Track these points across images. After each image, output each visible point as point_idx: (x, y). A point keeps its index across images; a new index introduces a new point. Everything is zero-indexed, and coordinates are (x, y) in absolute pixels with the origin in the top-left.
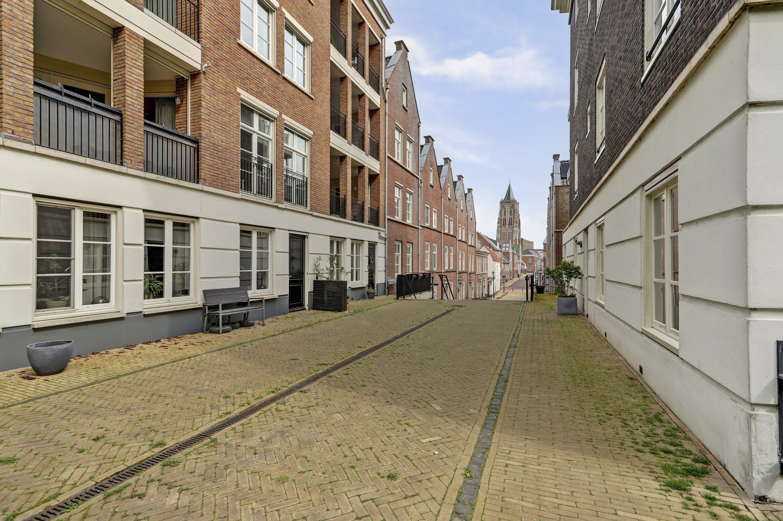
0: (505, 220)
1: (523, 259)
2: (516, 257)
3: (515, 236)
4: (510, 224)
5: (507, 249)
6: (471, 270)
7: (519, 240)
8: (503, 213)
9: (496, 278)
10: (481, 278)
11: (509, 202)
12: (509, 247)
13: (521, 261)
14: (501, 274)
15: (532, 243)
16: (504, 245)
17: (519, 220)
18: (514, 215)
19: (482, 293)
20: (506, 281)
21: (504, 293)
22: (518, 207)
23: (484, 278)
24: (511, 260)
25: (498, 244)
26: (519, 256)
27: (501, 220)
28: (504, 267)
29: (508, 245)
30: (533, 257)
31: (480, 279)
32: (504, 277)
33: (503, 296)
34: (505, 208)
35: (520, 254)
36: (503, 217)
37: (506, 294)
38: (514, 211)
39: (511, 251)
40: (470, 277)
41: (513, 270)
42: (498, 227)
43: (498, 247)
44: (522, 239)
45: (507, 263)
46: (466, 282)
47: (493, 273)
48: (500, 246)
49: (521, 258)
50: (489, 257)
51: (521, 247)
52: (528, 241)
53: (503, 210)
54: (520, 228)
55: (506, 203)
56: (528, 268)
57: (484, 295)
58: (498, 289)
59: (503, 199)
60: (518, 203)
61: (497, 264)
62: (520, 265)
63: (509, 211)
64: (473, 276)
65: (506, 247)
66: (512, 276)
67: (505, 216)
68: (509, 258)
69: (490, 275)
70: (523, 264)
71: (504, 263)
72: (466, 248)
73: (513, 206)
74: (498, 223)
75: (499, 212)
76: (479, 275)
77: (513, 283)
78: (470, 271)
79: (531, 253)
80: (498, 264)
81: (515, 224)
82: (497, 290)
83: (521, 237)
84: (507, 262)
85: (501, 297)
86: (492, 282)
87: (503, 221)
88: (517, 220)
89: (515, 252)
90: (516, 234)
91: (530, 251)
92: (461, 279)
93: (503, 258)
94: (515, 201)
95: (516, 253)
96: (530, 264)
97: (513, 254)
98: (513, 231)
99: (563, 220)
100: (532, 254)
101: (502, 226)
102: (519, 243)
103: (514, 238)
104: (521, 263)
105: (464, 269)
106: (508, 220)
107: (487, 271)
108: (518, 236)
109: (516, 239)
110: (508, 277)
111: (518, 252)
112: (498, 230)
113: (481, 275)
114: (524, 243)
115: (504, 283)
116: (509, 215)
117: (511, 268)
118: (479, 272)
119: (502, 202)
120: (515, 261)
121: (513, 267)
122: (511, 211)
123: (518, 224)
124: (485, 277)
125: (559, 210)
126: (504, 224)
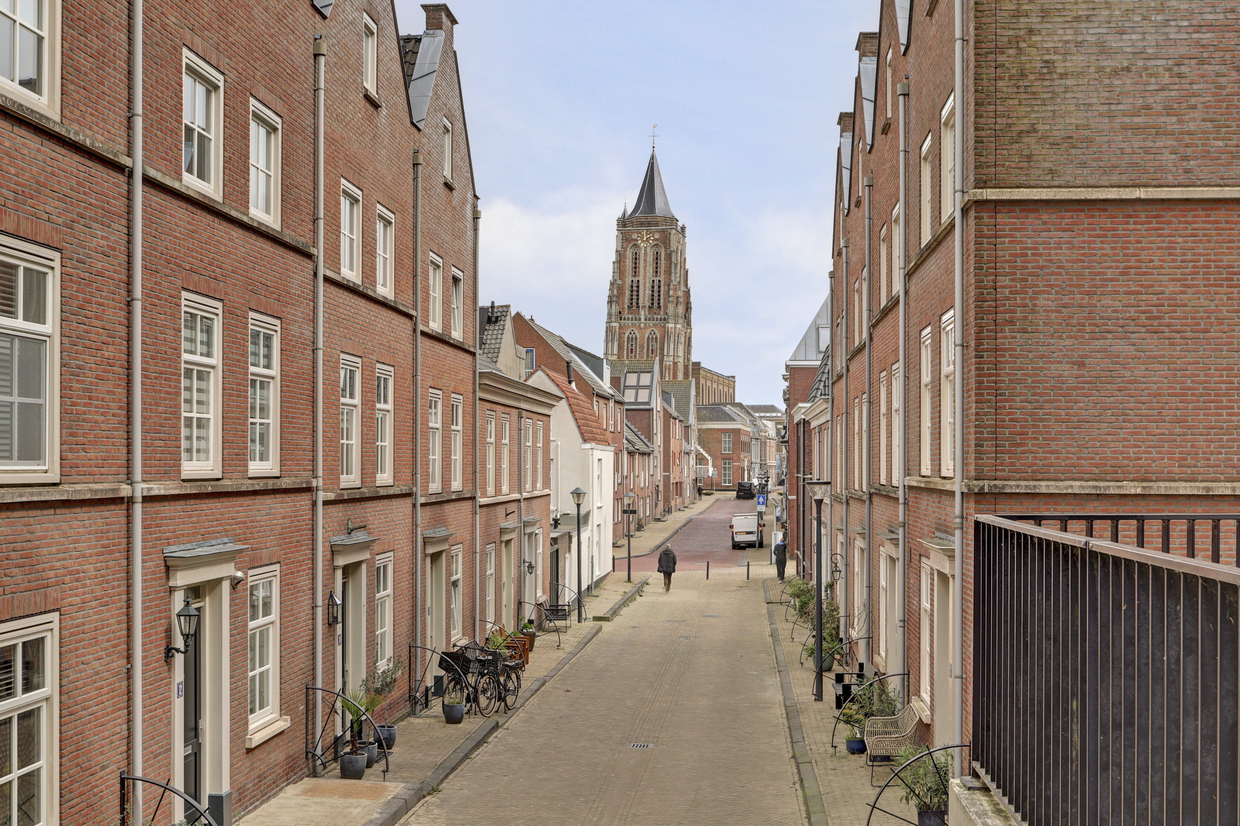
0: (635, 289)
1: (701, 442)
2: (677, 429)
3: (674, 353)
4: (655, 305)
5: (643, 396)
6: (446, 481)
7: (686, 367)
8: (629, 263)
9: (596, 518)
10: (511, 522)
11: (649, 224)
12: (649, 387)
13: (694, 446)
14: (618, 498)
15: (730, 381)
16: (632, 379)
17: (687, 294)
18: (668, 272)
19: (520, 604)
20: (640, 528)
21: (628, 588)
22: (684, 245)
23: (526, 524)
24: (659, 439)
25: (607, 372)
26: (687, 427)
27: (621, 289)
28: (632, 467)
29: (645, 379)
30: (738, 431)
31: (502, 531)
32: (630, 511)
33: (627, 601)
34: (636, 246)
35: (692, 419)
36: (629, 279)
37: (639, 592)
38: (669, 257)
39: (657, 404)
40: (439, 521)
41: (667, 479)
42: (610, 315)
43: (605, 385)
44: (697, 365)
45: (643, 454)
46: (405, 551)
47: (578, 494)
48: (615, 382)
49: (694, 436)
50: (561, 415)
51: (693, 392)
52: (719, 376)
53: (629, 254)
54: (689, 324)
55: (642, 224)
56: (719, 474)
57: (529, 612)
58: (603, 567)
59: (629, 211)
60: (683, 228)
61: (598, 454)
62: (692, 462)
63: (650, 258)
64: (458, 514)
65: (638, 387)
66: (661, 504)
67: (635, 273)
68: (649, 435)
69: (561, 504)
70: (700, 460)
71: (631, 454)
72: (408, 348)
73: (665, 240)
74: (610, 302)
75: (613, 257)
76: (501, 510)
77: (666, 535)
78: (435, 487)
79: (729, 418)
80: (607, 455)
81: (671, 309)
82: (598, 574)
83: (694, 358)
84: (643, 448)
85: (615, 612)
86: (575, 540)
87: (627, 293)
88: (680, 293)
89: (673, 411)
90: (676, 344)
91: (728, 409)
92: (360, 537)
93: (627, 433)
94: (673, 220)
95: (675, 414)
96: (727, 459)
97: (667, 416)
98: (665, 334)
99: (1023, 125)
100: (732, 419)
101: (625, 314)
102: (686, 376)
103: (669, 361)
104: (693, 456)
105: (384, 478)
106: (648, 292)
107: (547, 483)
108: (681, 352)
109: (675, 364)
110: (644, 510)
111: (683, 409)
112: (609, 330)
113: (512, 507)
114: (702, 381)
115: (629, 536)
116: (650, 270)
117: (659, 475)
118: (498, 492)
119: (623, 222)
120: (674, 446)
121: (666, 468)
122: (657, 259)
123: (681, 309)
124: (536, 516)
125: (999, 50)
126: (635, 304)
